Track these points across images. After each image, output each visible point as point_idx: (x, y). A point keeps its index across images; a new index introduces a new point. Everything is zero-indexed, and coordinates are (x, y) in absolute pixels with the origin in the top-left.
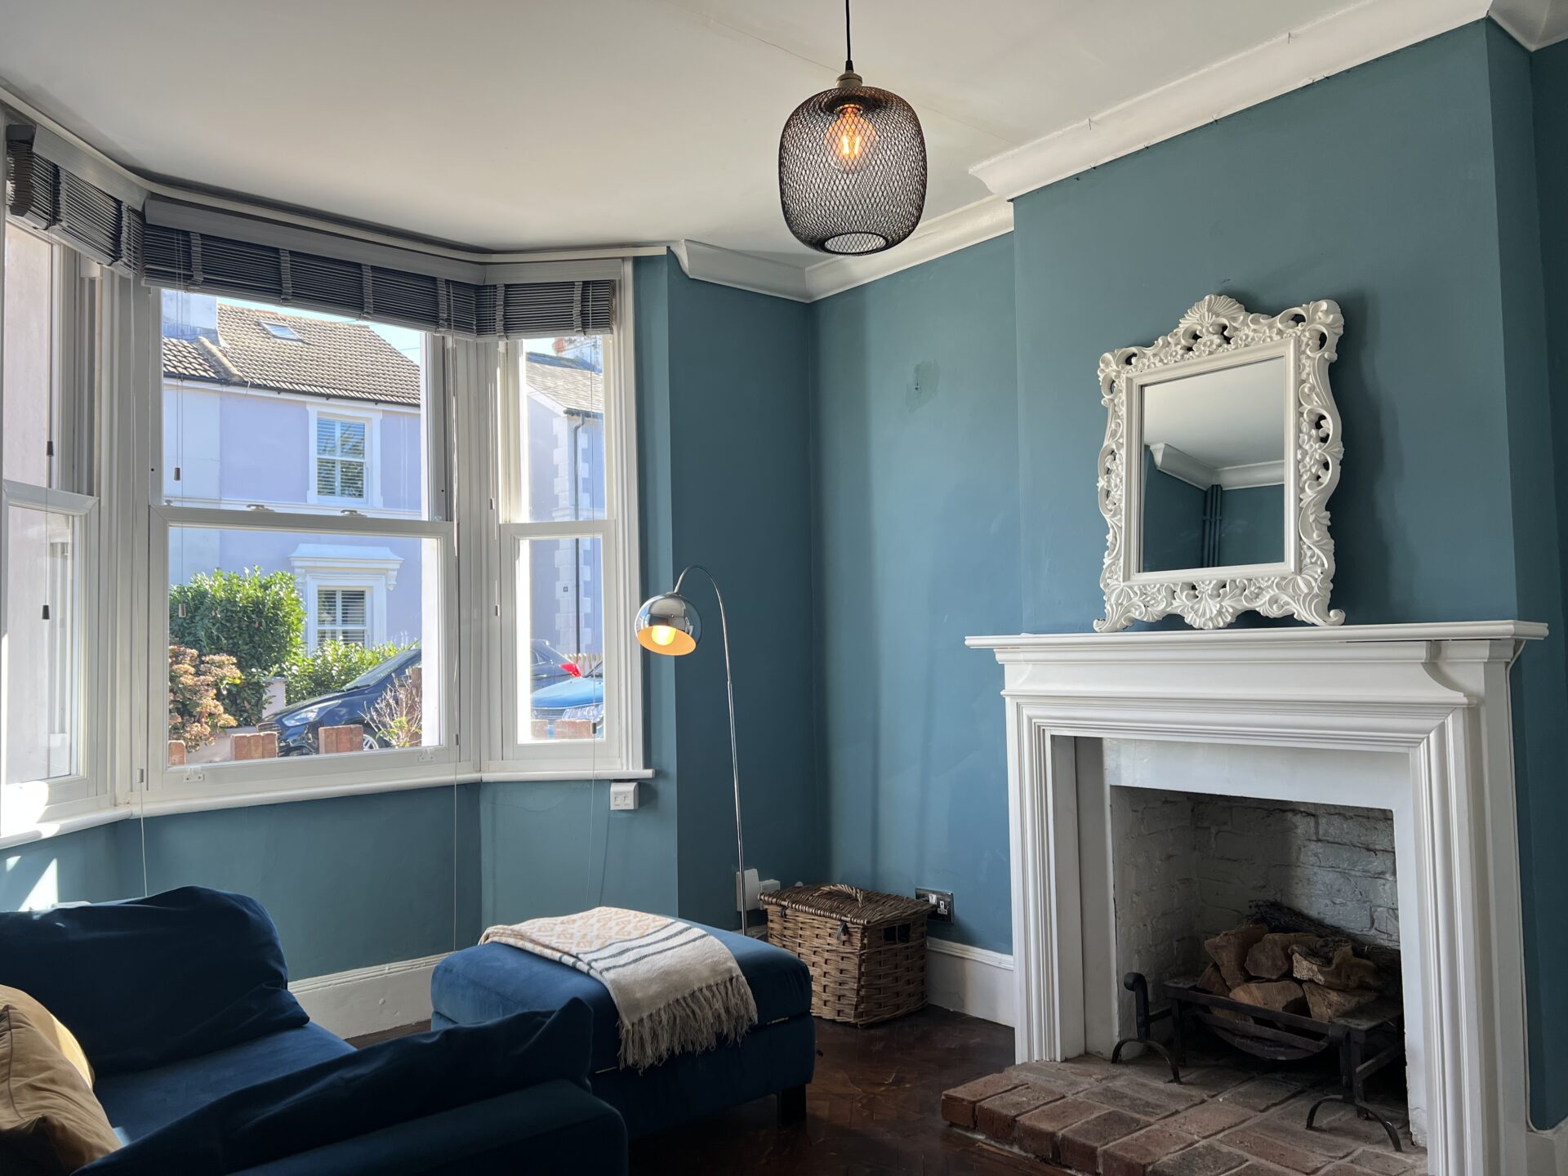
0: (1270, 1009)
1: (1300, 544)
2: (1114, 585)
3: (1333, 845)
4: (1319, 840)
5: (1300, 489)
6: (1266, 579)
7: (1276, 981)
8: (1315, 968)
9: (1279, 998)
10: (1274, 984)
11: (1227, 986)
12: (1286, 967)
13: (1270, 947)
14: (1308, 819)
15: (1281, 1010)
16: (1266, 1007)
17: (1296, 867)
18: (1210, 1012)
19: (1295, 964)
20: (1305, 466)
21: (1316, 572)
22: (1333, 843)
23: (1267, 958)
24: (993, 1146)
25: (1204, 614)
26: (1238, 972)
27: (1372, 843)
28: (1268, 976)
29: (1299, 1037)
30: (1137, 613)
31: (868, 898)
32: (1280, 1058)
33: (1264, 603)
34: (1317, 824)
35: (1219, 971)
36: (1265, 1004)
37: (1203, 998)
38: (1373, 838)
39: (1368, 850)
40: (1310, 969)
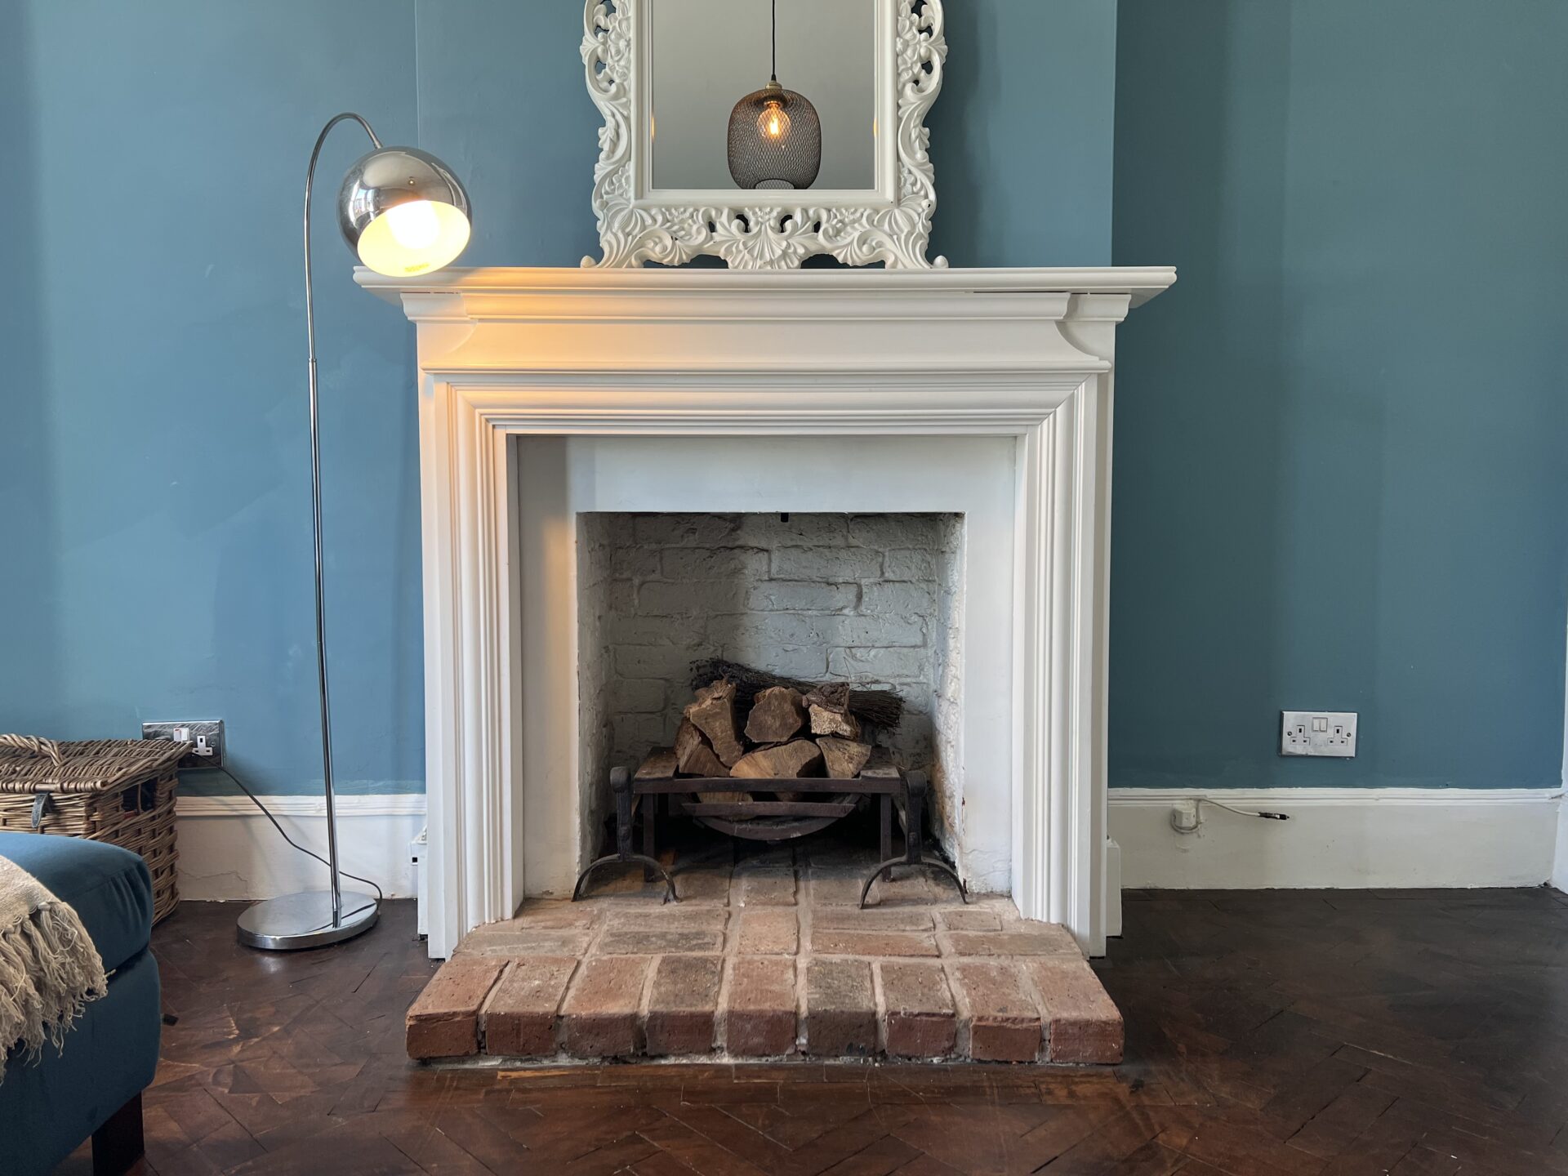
0: (783, 778)
1: (898, 166)
2: (616, 205)
3: (789, 583)
4: (771, 580)
5: (899, 93)
6: (852, 210)
7: (786, 743)
8: (838, 718)
9: (792, 763)
10: (783, 747)
11: (721, 763)
12: (799, 724)
13: (776, 704)
14: (761, 555)
15: (795, 777)
16: (777, 777)
17: (742, 614)
18: (697, 801)
19: (813, 718)
20: (905, 62)
21: (920, 205)
22: (790, 581)
23: (774, 717)
24: (525, 1070)
25: (761, 255)
26: (735, 743)
27: (832, 576)
28: (775, 740)
29: (820, 804)
30: (658, 249)
31: (66, 749)
32: (795, 836)
33: (851, 243)
34: (770, 560)
35: (711, 747)
36: (775, 774)
37: (693, 784)
38: (835, 570)
39: (829, 584)
40: (832, 720)
